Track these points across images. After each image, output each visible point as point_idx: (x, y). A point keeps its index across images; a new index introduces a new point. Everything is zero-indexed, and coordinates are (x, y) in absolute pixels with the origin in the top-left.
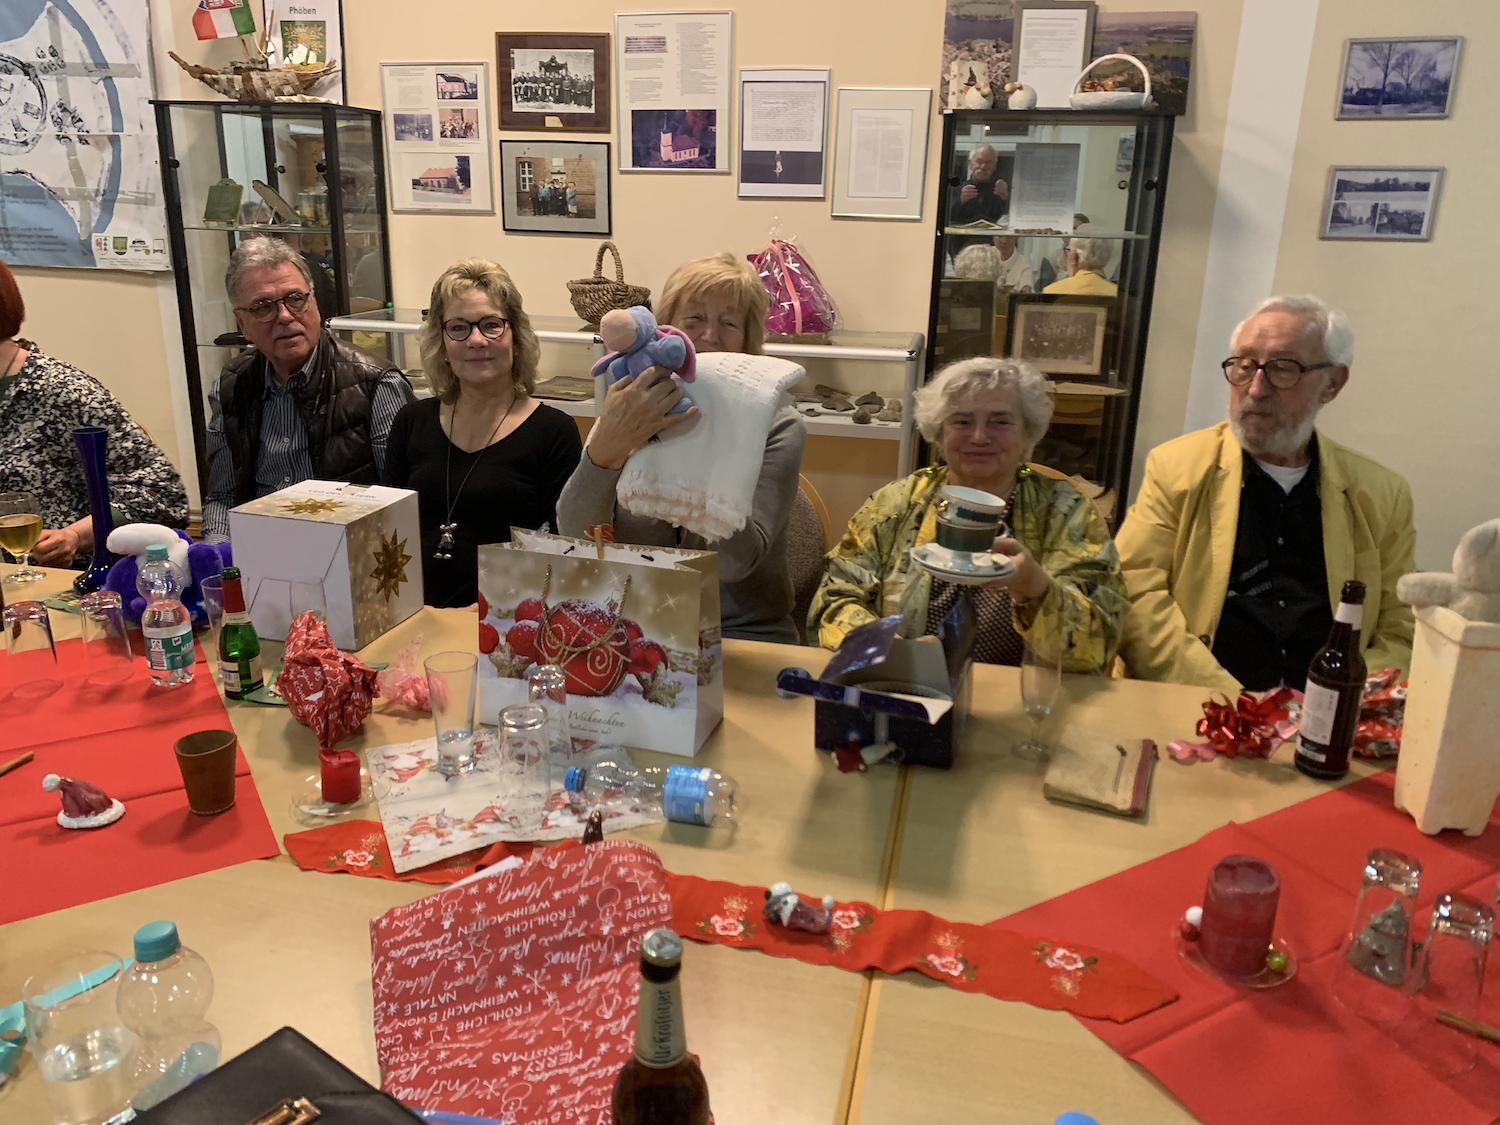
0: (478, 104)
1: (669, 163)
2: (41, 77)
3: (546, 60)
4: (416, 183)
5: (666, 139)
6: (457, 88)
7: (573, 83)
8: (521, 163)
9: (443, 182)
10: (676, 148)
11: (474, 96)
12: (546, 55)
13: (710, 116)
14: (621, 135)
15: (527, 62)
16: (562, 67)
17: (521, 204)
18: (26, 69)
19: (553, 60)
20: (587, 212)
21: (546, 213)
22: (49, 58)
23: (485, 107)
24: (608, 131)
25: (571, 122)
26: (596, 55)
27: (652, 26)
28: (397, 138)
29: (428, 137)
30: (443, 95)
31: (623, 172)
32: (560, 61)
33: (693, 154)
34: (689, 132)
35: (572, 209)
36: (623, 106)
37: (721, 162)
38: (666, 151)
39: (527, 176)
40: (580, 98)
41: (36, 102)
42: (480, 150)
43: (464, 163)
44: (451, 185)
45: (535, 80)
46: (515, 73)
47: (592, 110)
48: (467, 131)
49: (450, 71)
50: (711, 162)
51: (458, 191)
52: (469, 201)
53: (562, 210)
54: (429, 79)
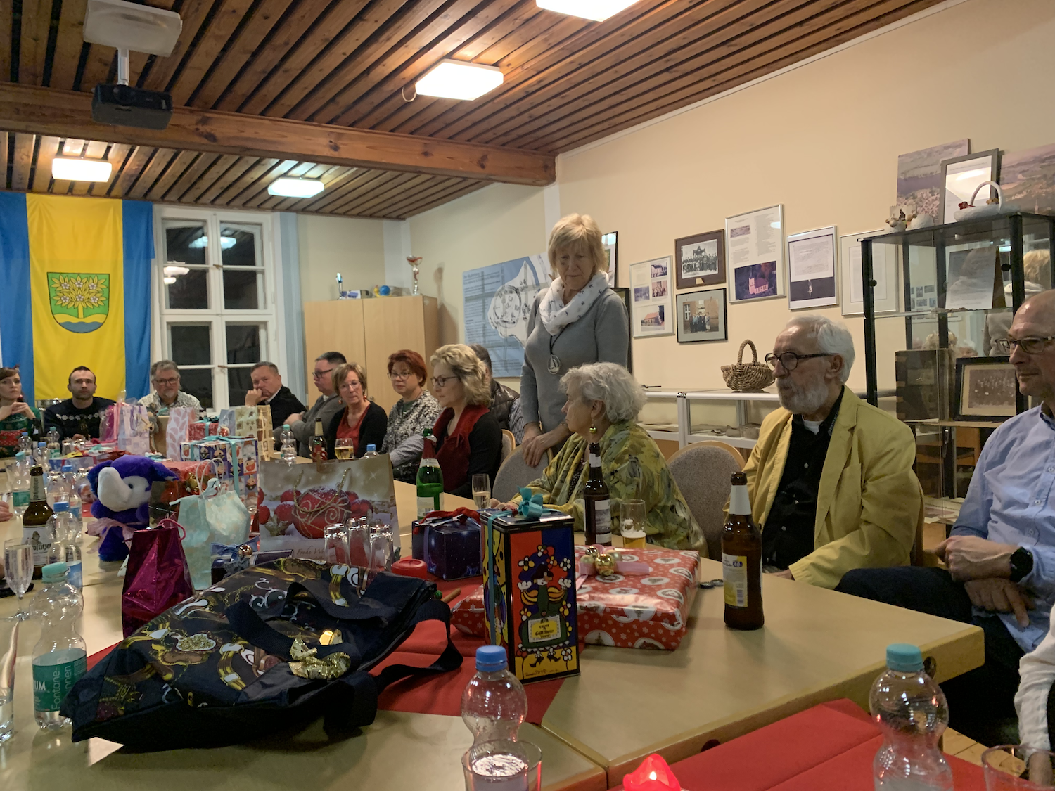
0: (668, 277)
1: (754, 295)
2: (521, 293)
3: (696, 249)
4: (643, 322)
5: (752, 281)
6: (659, 271)
7: (708, 258)
8: (685, 305)
9: (653, 320)
10: (757, 286)
11: (665, 274)
12: (695, 247)
13: (773, 264)
14: (731, 284)
15: (688, 252)
16: (704, 251)
17: (685, 327)
18: (517, 290)
19: (699, 248)
20: (715, 328)
21: (696, 331)
22: (523, 285)
23: (670, 279)
24: (725, 282)
25: (707, 280)
26: (718, 242)
27: (743, 221)
28: (636, 300)
29: (647, 298)
30: (653, 275)
31: (732, 303)
32: (702, 248)
33: (765, 288)
34: (763, 277)
35: (708, 327)
36: (731, 266)
37: (780, 291)
38: (752, 289)
39: (688, 312)
40: (711, 267)
41: (518, 305)
42: (667, 301)
43: (662, 308)
44: (657, 322)
45: (691, 260)
46: (683, 258)
47: (717, 272)
48: (662, 293)
49: (656, 263)
50: (775, 292)
51: (659, 324)
52: (664, 329)
53: (703, 329)
54: (648, 269)
